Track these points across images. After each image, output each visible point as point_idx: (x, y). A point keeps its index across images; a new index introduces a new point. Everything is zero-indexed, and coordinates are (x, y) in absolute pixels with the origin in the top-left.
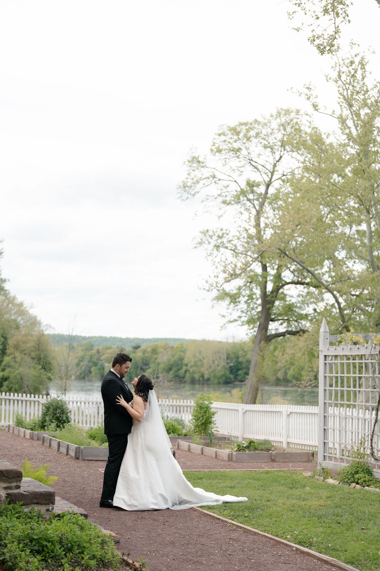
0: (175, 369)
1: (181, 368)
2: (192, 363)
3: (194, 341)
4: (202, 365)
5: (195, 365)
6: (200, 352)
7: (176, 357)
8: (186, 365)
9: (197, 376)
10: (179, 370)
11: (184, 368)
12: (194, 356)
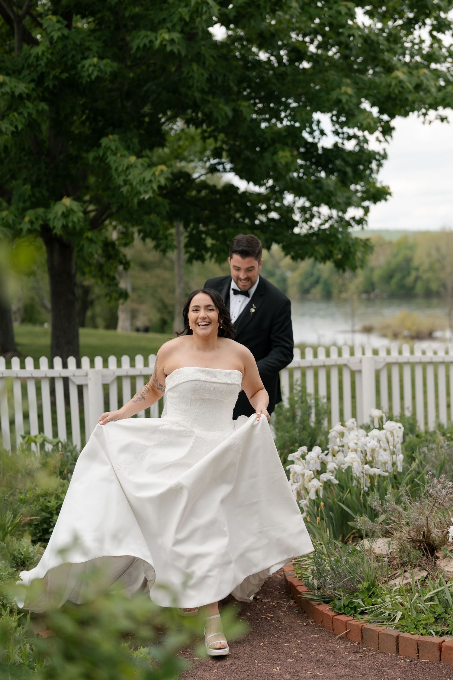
0: (397, 277)
1: (409, 274)
2: (426, 266)
3: (426, 234)
4: (443, 268)
5: (431, 268)
6: (438, 249)
7: (400, 258)
8: (417, 269)
9: (434, 286)
10: (404, 278)
11: (413, 274)
12: (429, 255)
